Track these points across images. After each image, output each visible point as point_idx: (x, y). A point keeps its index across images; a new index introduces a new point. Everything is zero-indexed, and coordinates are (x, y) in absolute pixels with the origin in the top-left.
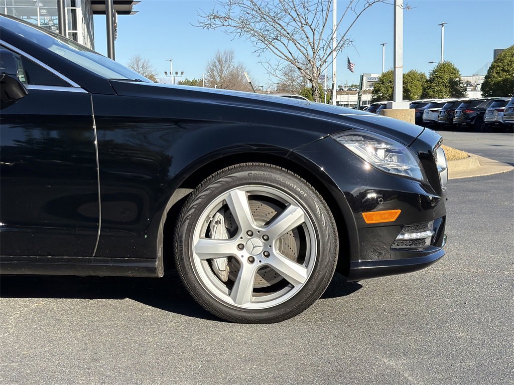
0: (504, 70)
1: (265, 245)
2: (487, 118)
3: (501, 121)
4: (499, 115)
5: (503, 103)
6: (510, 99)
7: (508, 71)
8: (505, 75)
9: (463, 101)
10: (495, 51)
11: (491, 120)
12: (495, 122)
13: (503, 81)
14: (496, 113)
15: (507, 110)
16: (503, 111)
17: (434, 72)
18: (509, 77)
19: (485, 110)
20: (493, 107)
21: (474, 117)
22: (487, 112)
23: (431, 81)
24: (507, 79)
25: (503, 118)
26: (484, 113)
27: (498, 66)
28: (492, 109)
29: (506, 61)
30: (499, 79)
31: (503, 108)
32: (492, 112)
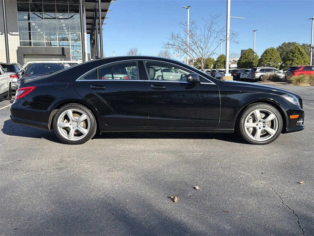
0: (246, 58)
1: (263, 124)
2: (241, 77)
3: (246, 78)
4: (246, 75)
5: (248, 71)
6: (250, 69)
7: (247, 58)
8: (246, 60)
9: (232, 70)
10: (242, 50)
11: (243, 77)
12: (244, 78)
13: (246, 62)
14: (245, 75)
15: (249, 74)
16: (247, 74)
17: (219, 58)
18: (248, 60)
19: (240, 73)
20: (243, 72)
21: (236, 76)
22: (241, 74)
23: (217, 61)
24: (247, 61)
25: (247, 76)
26: (240, 75)
27: (244, 56)
28: (243, 73)
29: (246, 55)
30: (244, 61)
31: (248, 73)
32: (243, 74)
